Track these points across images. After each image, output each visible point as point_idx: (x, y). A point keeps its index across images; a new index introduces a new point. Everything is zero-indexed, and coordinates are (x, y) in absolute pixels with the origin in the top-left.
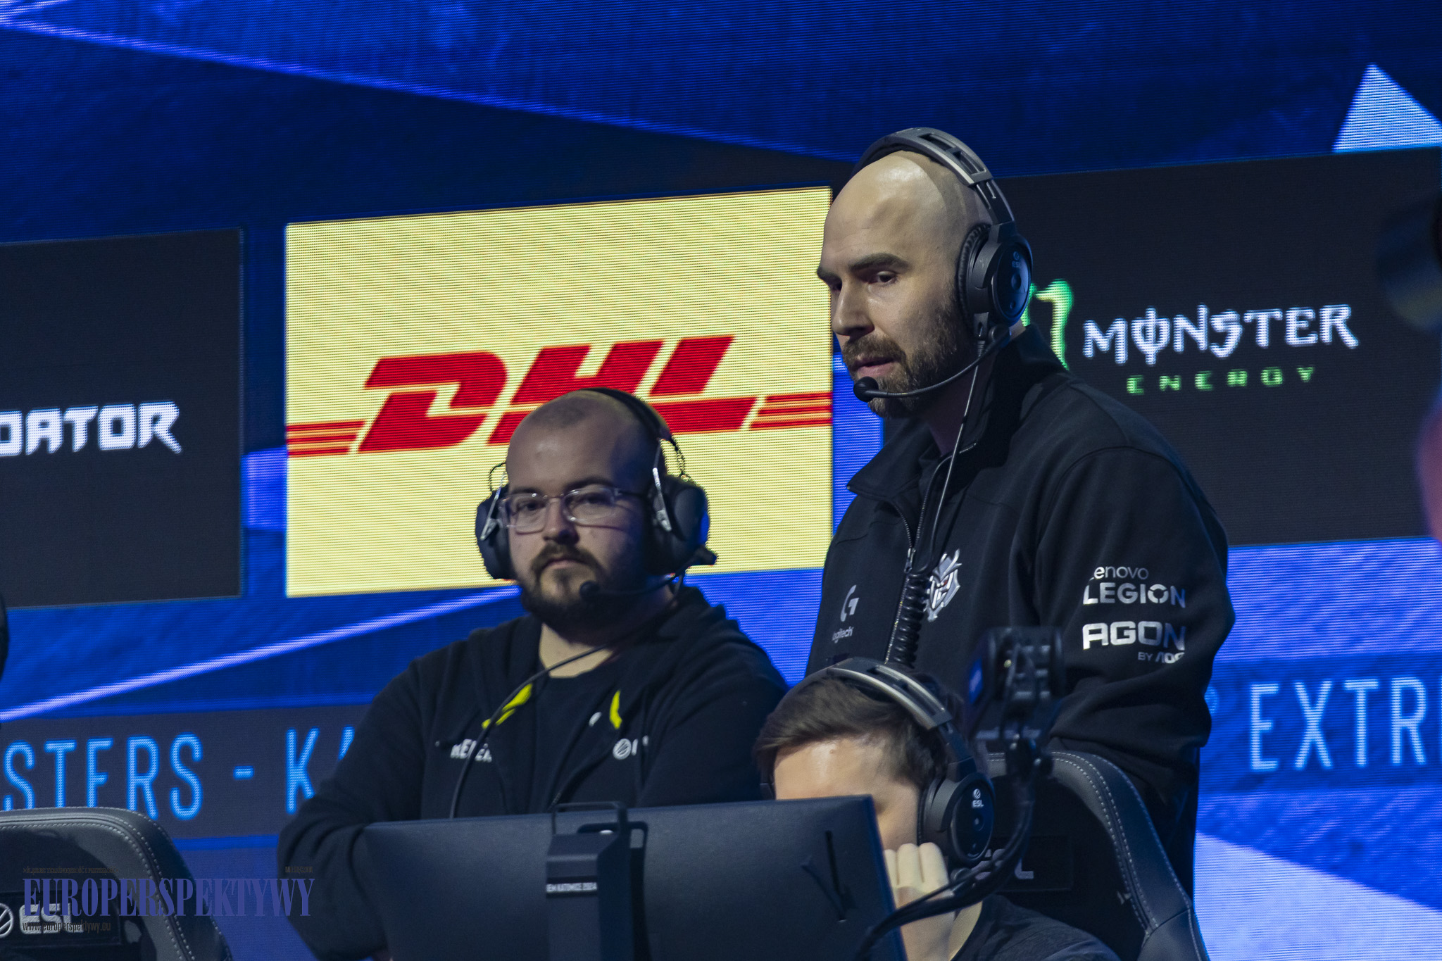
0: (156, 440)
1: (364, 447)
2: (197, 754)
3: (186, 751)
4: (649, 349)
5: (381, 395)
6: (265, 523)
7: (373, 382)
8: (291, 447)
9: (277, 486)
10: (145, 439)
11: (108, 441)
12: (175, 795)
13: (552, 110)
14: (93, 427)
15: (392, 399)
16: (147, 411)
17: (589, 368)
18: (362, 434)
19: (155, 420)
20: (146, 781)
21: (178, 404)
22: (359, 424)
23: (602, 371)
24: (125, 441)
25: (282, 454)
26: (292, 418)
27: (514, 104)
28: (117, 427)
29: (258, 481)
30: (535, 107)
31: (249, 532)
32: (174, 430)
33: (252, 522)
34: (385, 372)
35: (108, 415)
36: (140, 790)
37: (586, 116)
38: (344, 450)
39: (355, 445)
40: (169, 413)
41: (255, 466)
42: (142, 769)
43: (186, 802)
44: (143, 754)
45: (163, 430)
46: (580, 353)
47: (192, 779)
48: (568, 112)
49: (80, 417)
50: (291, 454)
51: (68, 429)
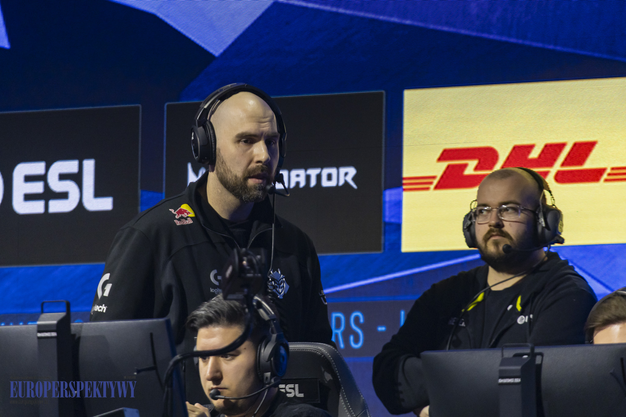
0: (346, 183)
1: (436, 188)
2: (362, 320)
3: (357, 319)
4: (561, 146)
5: (444, 165)
6: (393, 220)
7: (441, 159)
8: (404, 187)
9: (398, 204)
10: (341, 183)
11: (325, 183)
12: (352, 338)
13: (520, 42)
14: (319, 177)
15: (449, 167)
16: (343, 170)
17: (534, 154)
18: (435, 182)
19: (346, 174)
20: (339, 332)
21: (356, 168)
22: (434, 177)
23: (540, 156)
24: (333, 183)
25: (401, 190)
26: (405, 174)
27: (504, 39)
28: (329, 177)
29: (390, 201)
30: (513, 40)
31: (386, 224)
32: (354, 179)
33: (387, 219)
34: (446, 155)
35: (326, 172)
36: (337, 335)
37: (535, 44)
38: (427, 189)
39: (432, 187)
40: (352, 171)
41: (389, 195)
42: (338, 326)
43: (356, 341)
44: (338, 320)
45: (349, 179)
46: (530, 147)
47: (359, 331)
48: (527, 43)
49: (313, 172)
50: (404, 190)
51: (308, 178)
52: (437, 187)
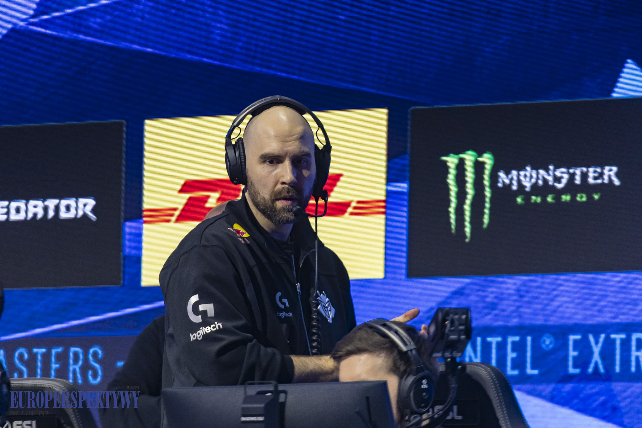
0: (85, 215)
2: (100, 355)
3: (95, 354)
5: (186, 197)
6: (133, 253)
7: (182, 190)
8: (145, 219)
9: (138, 236)
10: (80, 214)
11: (63, 214)
12: (90, 374)
13: (264, 71)
14: (57, 208)
15: (190, 199)
16: (82, 201)
18: (177, 214)
19: (85, 205)
20: (77, 367)
21: (96, 198)
22: (175, 210)
24: (71, 215)
25: (140, 222)
26: (146, 206)
27: (247, 68)
28: (68, 208)
29: (130, 234)
30: (257, 70)
31: (125, 257)
32: (94, 210)
33: (127, 252)
34: (188, 186)
35: (64, 202)
36: (74, 371)
37: (279, 74)
38: (168, 221)
39: (173, 219)
40: (91, 202)
41: (129, 227)
42: (76, 361)
43: (95, 376)
44: (76, 355)
45: (88, 210)
47: (97, 366)
48: (271, 72)
49: (51, 203)
50: (145, 222)
51: (46, 209)
52: (178, 219)
